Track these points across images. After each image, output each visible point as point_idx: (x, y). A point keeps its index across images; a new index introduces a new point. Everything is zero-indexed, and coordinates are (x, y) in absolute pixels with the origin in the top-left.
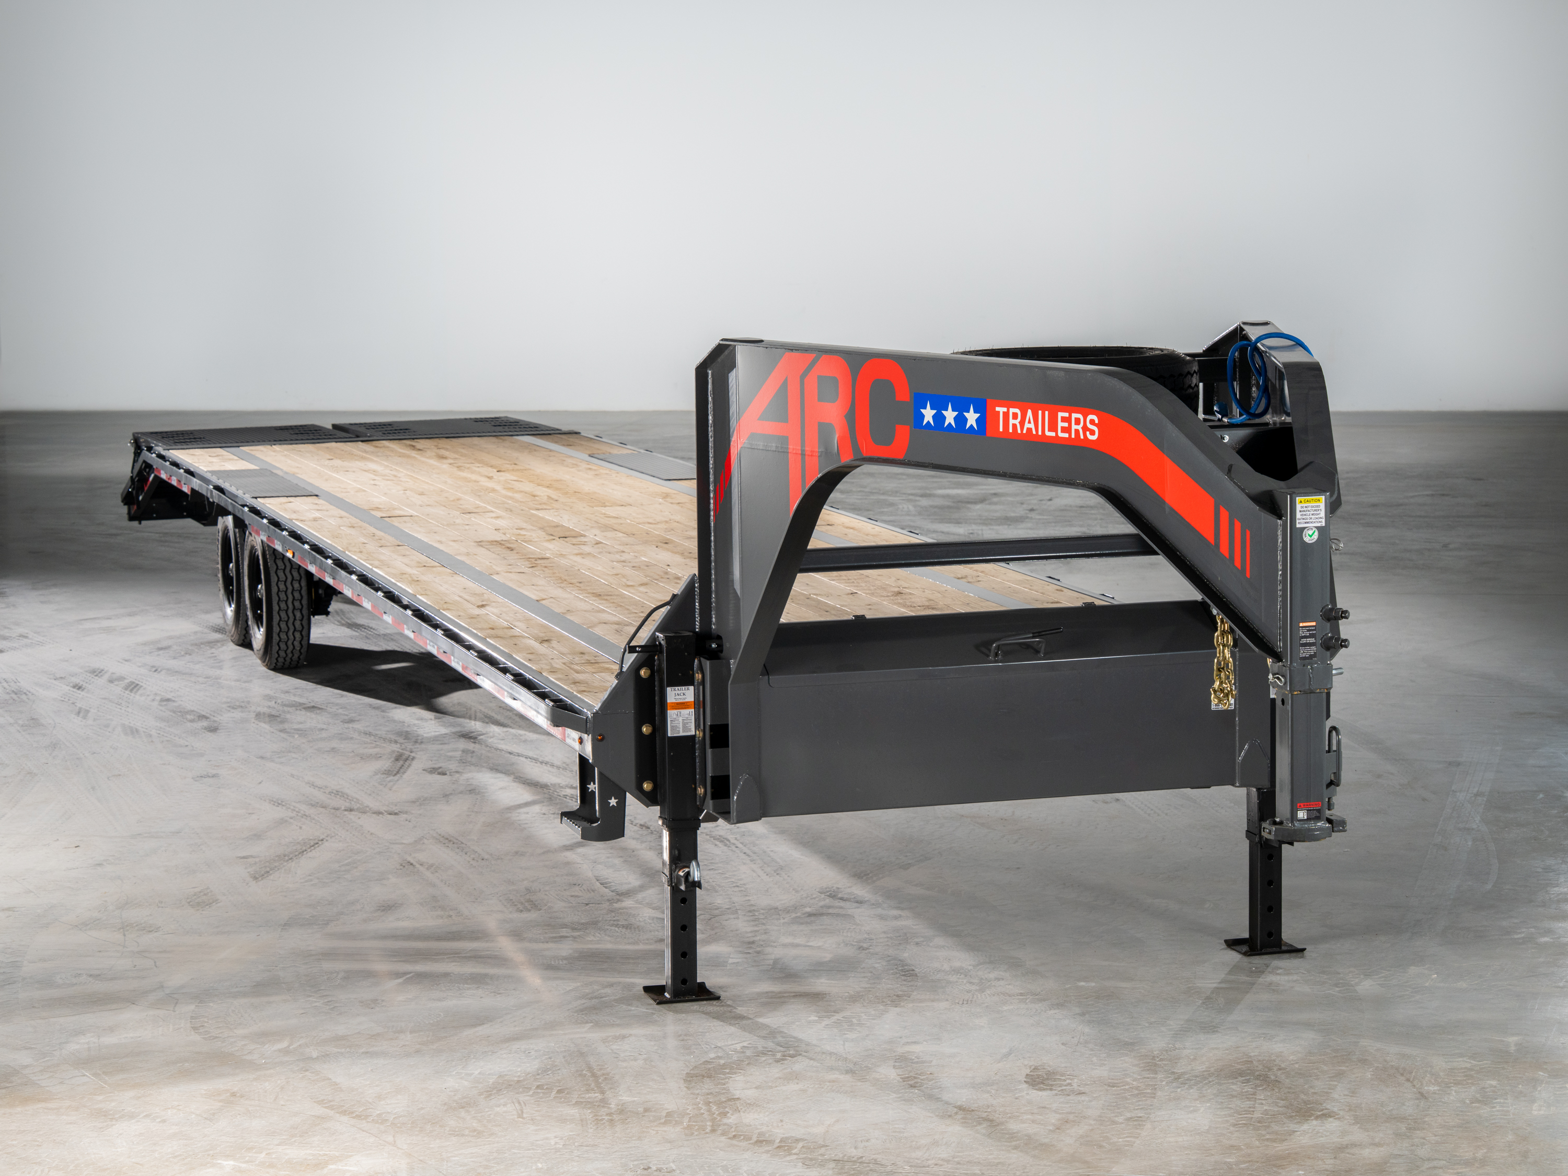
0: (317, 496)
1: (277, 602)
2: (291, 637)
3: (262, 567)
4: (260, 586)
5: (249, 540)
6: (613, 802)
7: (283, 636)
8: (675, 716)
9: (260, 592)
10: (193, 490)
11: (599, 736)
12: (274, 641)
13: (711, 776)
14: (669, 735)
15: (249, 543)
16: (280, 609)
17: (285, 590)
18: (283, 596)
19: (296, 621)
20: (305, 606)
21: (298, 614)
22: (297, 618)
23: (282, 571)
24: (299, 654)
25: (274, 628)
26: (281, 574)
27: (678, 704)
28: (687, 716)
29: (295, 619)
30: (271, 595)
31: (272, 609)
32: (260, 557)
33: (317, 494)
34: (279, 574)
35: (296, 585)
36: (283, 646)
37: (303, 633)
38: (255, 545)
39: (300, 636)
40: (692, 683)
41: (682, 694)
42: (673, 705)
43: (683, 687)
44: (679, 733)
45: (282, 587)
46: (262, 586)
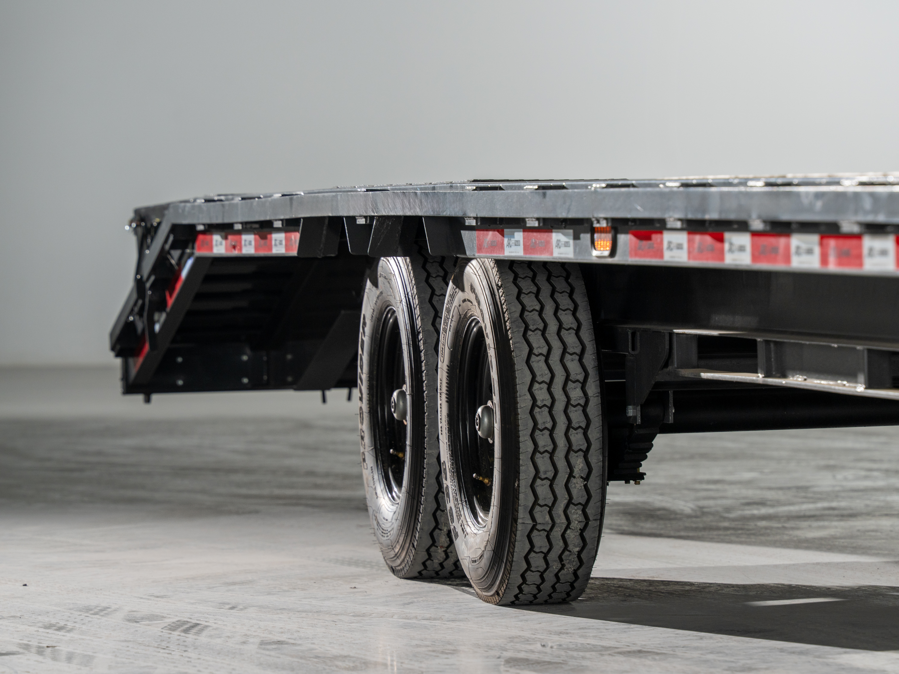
1: (529, 431)
2: (561, 520)
4: (480, 410)
5: (455, 302)
7: (542, 516)
9: (480, 424)
12: (520, 527)
17: (548, 403)
18: (543, 418)
19: (573, 480)
20: (596, 445)
21: (579, 464)
22: (577, 472)
24: (576, 563)
25: (521, 496)
26: (539, 365)
29: (571, 475)
30: (517, 414)
34: (534, 365)
35: (576, 394)
36: (540, 541)
37: (589, 511)
39: (582, 518)
45: (542, 395)
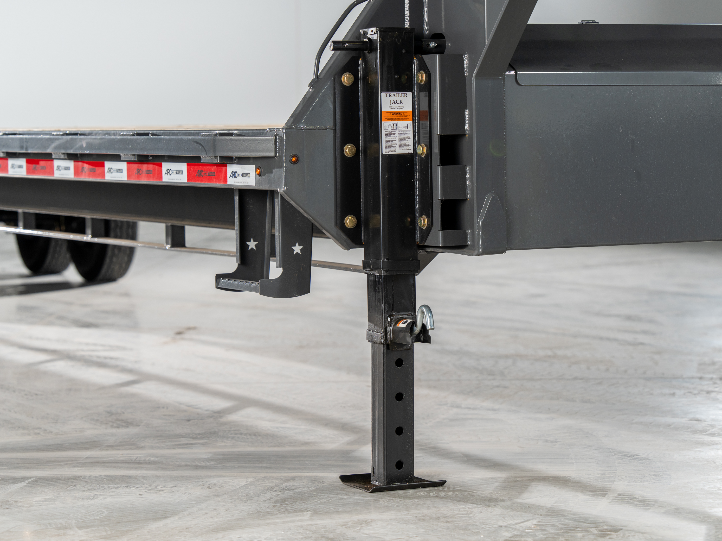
6: (297, 249)
8: (390, 129)
11: (293, 157)
13: (442, 200)
14: (384, 153)
27: (393, 113)
28: (404, 129)
40: (411, 89)
41: (398, 102)
42: (389, 114)
43: (400, 93)
44: (395, 151)
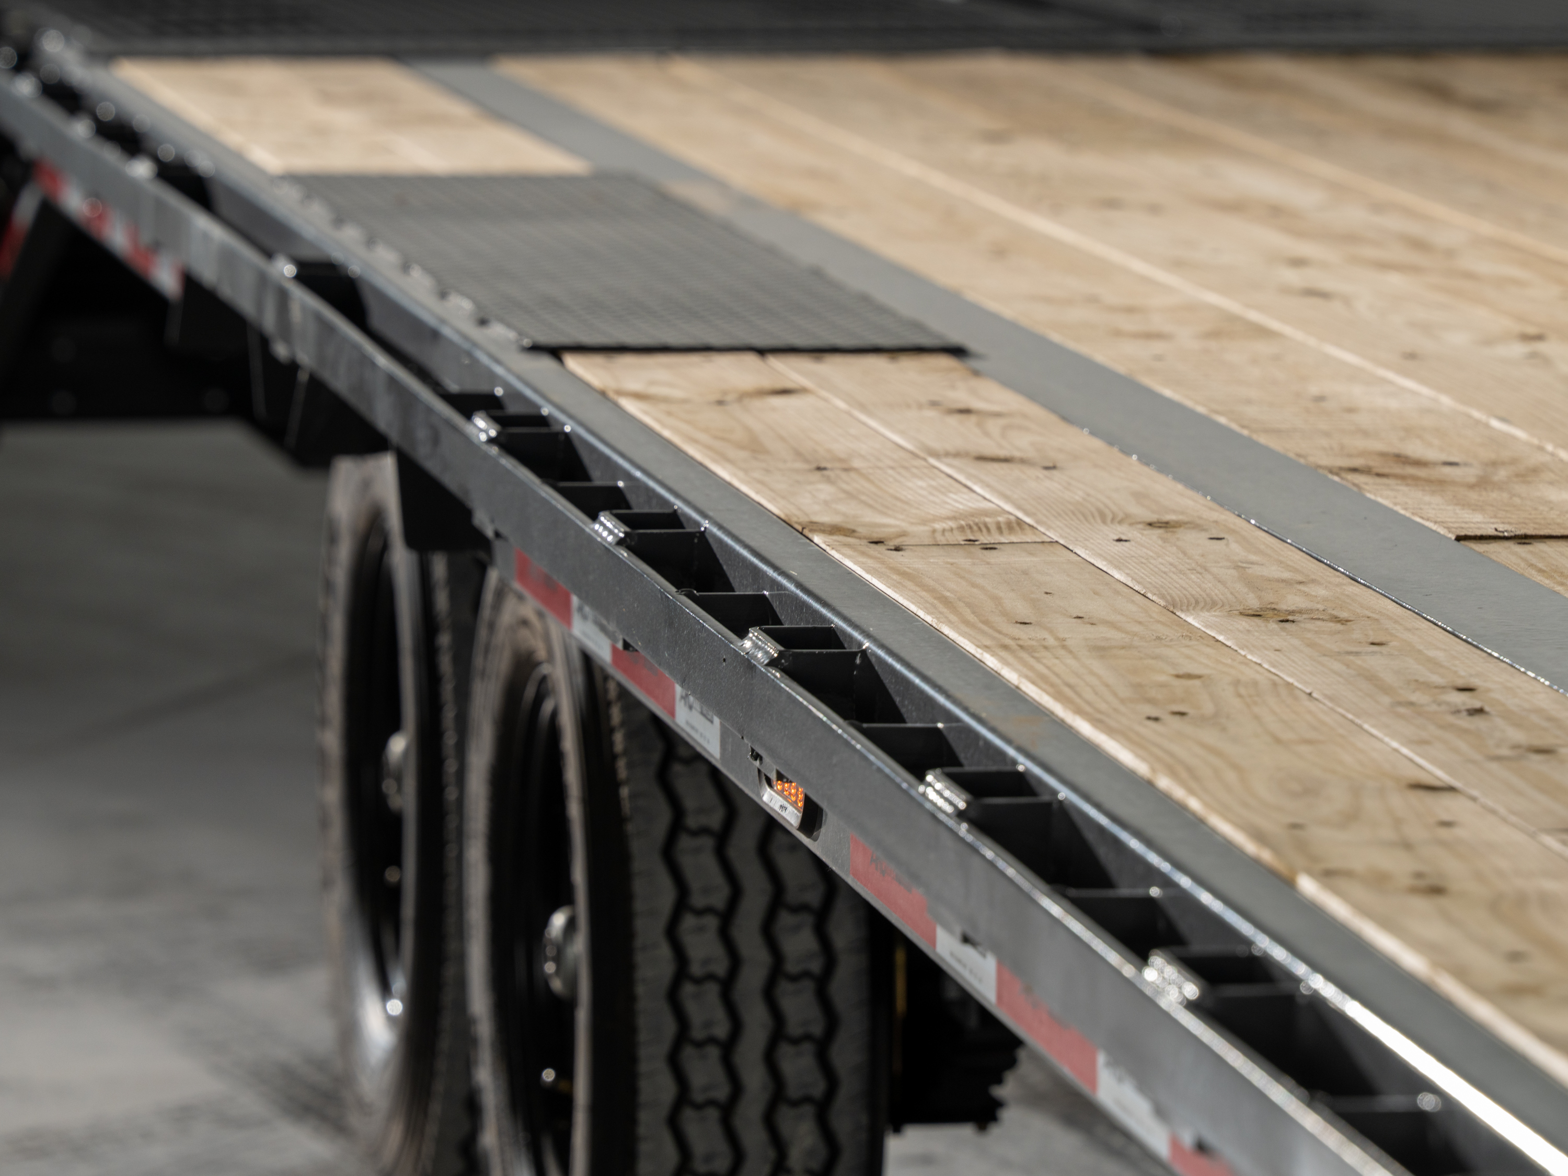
0: (957, 352)
1: (664, 1047)
3: (575, 810)
4: (558, 920)
5: (507, 617)
9: (558, 959)
10: (190, 282)
15: (501, 637)
16: (683, 1098)
18: (705, 1010)
23: (708, 843)
26: (699, 861)
31: (631, 1090)
32: (569, 744)
33: (955, 337)
38: (541, 654)
45: (703, 947)
46: (571, 925)
